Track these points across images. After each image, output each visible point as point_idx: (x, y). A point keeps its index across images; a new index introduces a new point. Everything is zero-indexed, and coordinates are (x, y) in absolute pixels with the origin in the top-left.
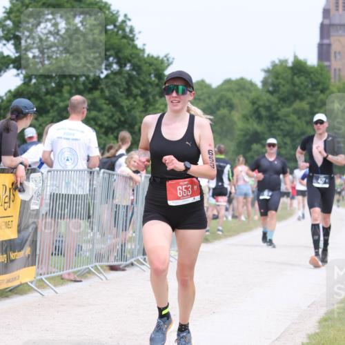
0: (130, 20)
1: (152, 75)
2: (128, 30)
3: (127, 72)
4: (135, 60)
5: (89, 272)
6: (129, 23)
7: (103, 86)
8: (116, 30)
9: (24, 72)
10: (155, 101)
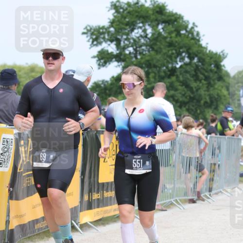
0: (197, 26)
1: (213, 66)
2: (195, 34)
3: (195, 63)
4: (200, 55)
5: (172, 204)
6: (196, 29)
7: (178, 73)
8: (187, 34)
9: (123, 64)
10: (215, 84)
